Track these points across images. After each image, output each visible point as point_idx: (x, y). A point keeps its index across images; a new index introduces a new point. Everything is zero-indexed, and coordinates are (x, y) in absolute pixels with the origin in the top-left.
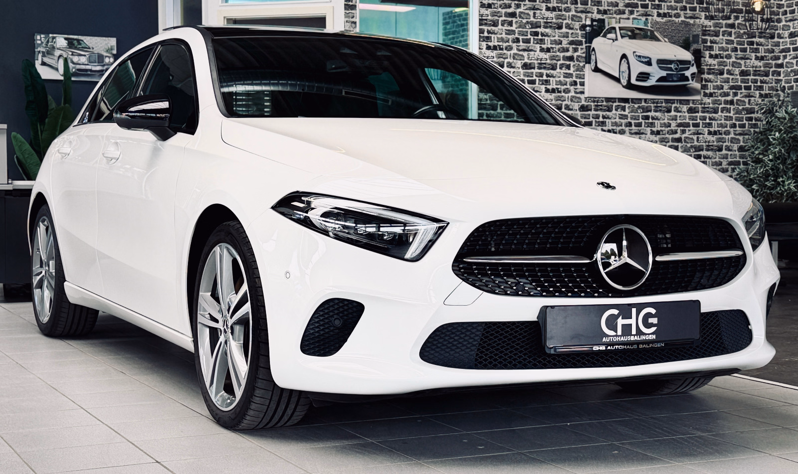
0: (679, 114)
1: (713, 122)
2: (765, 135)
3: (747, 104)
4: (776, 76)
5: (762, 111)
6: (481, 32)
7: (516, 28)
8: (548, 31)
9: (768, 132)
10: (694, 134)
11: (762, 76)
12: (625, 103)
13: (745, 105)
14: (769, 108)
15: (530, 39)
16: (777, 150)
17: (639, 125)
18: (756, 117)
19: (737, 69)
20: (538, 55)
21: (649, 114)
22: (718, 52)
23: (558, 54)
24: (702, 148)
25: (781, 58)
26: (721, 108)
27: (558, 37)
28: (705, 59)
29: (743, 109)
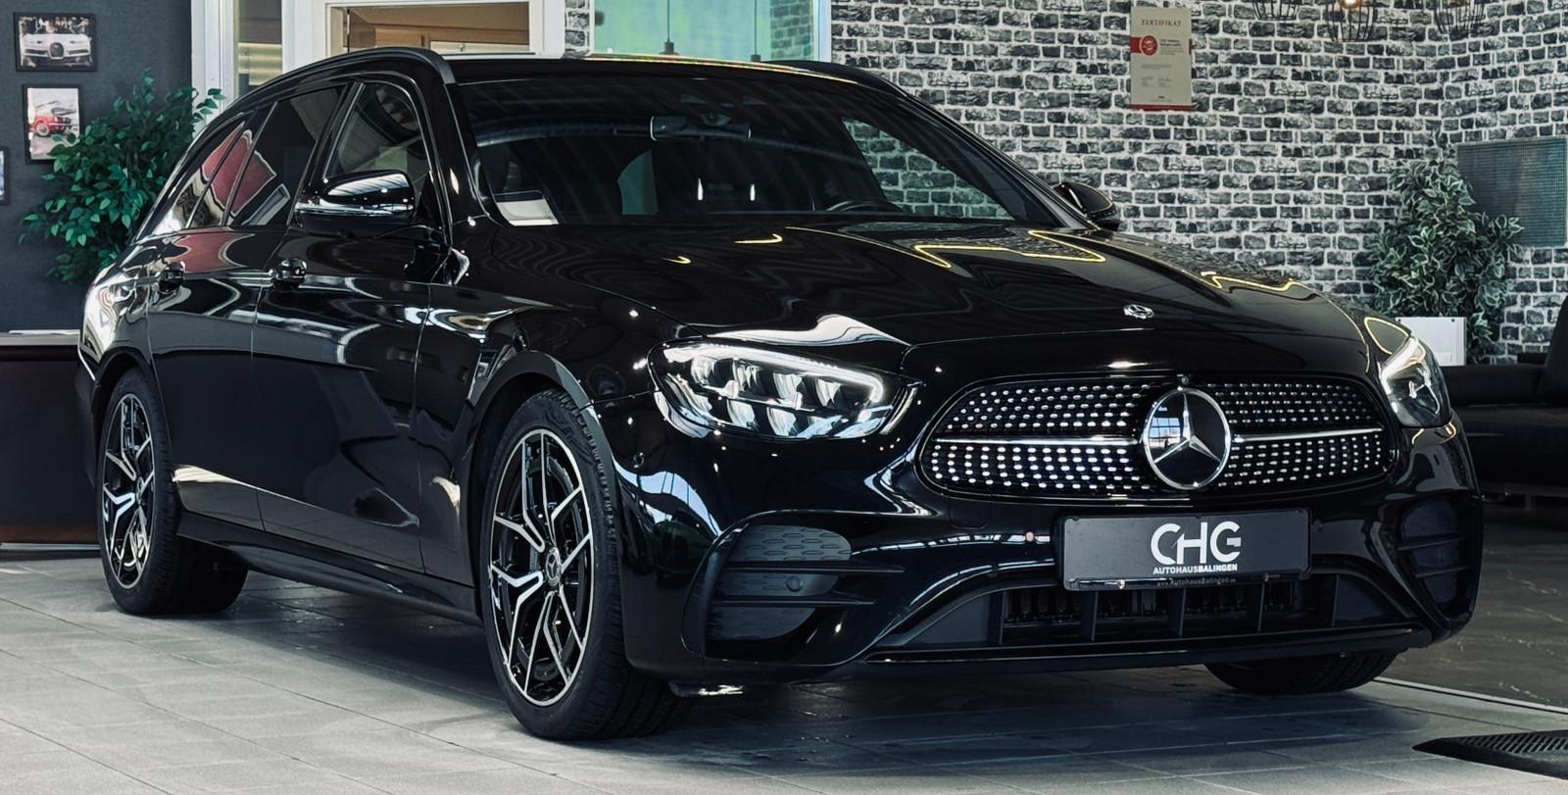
0: (1233, 191)
1: (1304, 206)
2: (1406, 232)
3: (1371, 170)
4: (1430, 115)
5: (1399, 185)
6: (836, 31)
7: (906, 24)
8: (968, 27)
9: (1412, 226)
10: (1265, 230)
11: (1401, 114)
12: (1124, 169)
13: (1367, 173)
14: (1414, 180)
15: (933, 44)
16: (1426, 262)
17: (1154, 213)
18: (1390, 196)
19: (1350, 102)
20: (950, 77)
21: (1174, 190)
22: (1310, 68)
23: (990, 73)
24: (1280, 258)
25: (1438, 77)
26: (1319, 179)
27: (990, 40)
28: (1285, 82)
29: (1363, 180)
